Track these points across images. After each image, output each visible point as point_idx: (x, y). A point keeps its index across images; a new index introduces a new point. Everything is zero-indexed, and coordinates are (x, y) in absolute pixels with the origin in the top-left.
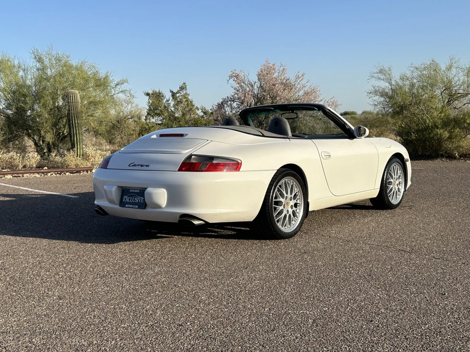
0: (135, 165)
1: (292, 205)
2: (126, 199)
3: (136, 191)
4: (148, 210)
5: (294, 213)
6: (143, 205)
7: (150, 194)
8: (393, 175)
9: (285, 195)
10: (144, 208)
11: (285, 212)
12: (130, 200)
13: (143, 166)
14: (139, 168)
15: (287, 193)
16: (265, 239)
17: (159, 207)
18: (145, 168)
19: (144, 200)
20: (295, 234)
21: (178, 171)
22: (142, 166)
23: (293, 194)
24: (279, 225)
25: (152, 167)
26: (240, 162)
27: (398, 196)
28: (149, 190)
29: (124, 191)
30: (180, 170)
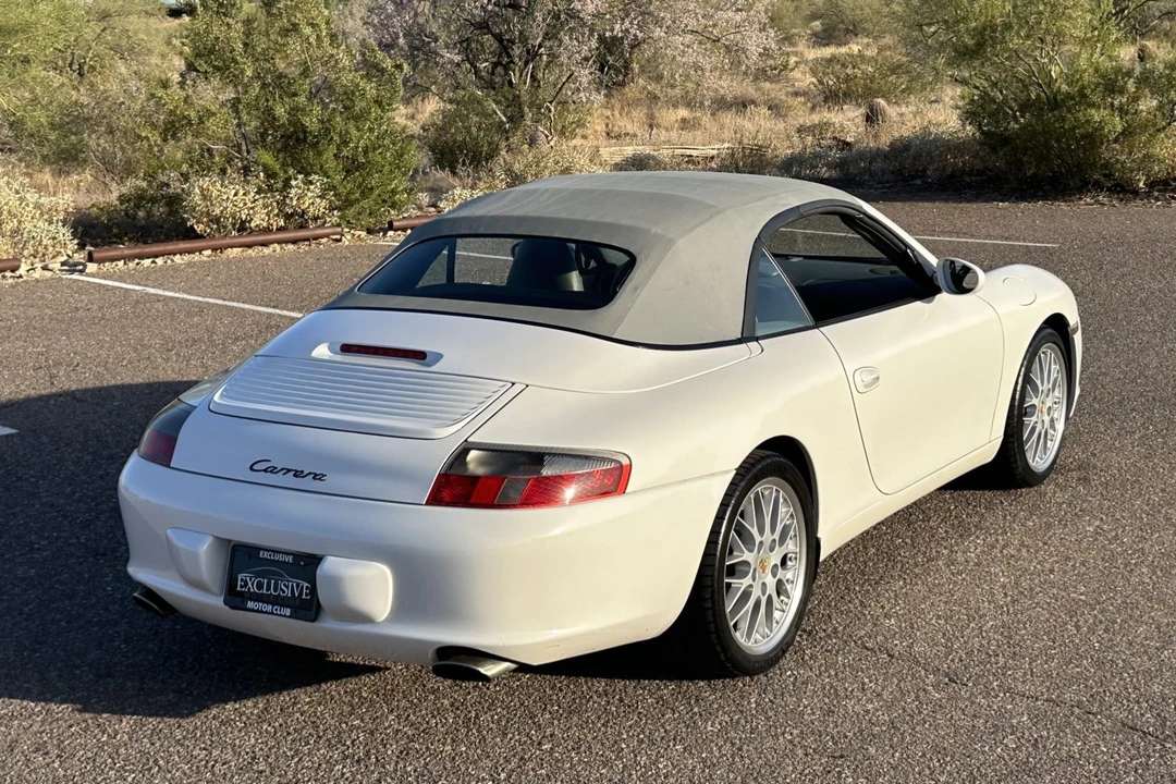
0: (273, 470)
1: (776, 566)
2: (248, 581)
3: (280, 557)
4: (327, 624)
5: (780, 588)
6: (309, 608)
7: (335, 582)
8: (1039, 382)
9: (758, 539)
10: (314, 620)
11: (756, 593)
12: (260, 586)
13: (305, 475)
14: (289, 480)
15: (761, 531)
16: (693, 676)
17: (366, 619)
18: (308, 483)
19: (313, 590)
20: (784, 652)
21: (428, 503)
22: (298, 474)
23: (779, 528)
24: (740, 637)
25: (333, 481)
26: (625, 461)
27: (1049, 442)
28: (332, 565)
29: (240, 556)
30: (435, 499)
